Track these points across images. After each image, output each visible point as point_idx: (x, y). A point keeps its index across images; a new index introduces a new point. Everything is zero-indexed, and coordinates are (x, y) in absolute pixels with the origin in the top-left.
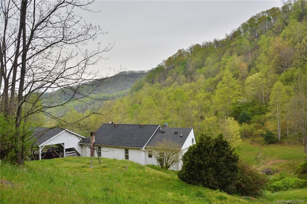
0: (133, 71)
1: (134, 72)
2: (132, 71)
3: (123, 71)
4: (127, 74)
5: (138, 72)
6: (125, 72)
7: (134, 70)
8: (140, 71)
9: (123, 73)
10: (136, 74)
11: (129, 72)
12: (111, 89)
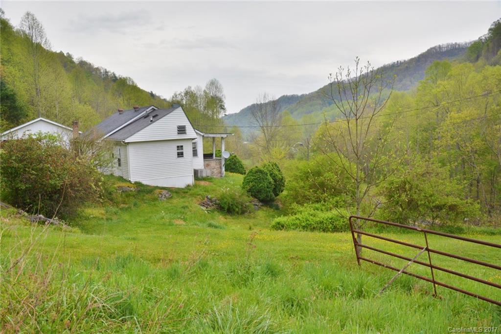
0: (456, 43)
1: (459, 45)
2: (454, 43)
3: (436, 46)
4: (444, 50)
5: (466, 44)
6: (440, 47)
7: (458, 42)
8: (471, 42)
9: (436, 50)
10: (463, 48)
11: (448, 46)
12: (411, 81)
